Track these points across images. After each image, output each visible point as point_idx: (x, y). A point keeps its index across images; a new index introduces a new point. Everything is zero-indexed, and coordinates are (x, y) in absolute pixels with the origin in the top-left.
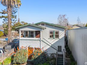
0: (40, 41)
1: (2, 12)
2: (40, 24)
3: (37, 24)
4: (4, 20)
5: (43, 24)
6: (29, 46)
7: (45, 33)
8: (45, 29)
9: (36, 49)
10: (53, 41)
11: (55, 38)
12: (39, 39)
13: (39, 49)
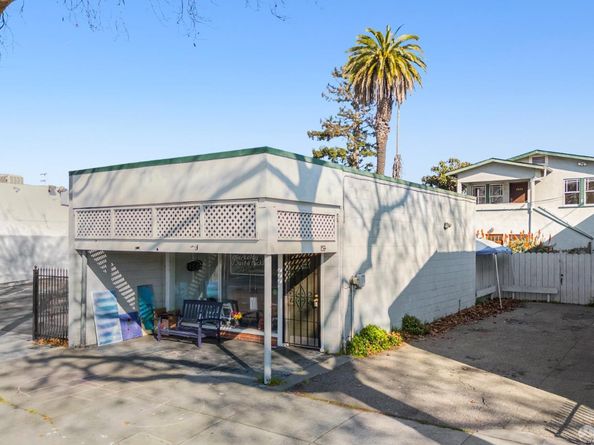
0: (530, 213)
1: (323, 130)
2: (528, 158)
6: (491, 230)
7: (549, 189)
8: (548, 172)
9: (513, 237)
11: (587, 202)
12: (526, 207)
13: (523, 236)
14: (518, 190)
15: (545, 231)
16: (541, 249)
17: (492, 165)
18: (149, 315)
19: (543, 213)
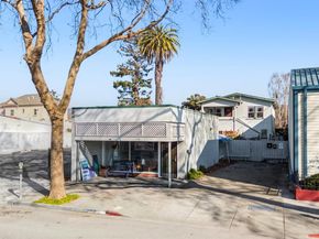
0: (234, 121)
2: (232, 96)
3: (228, 97)
4: (120, 92)
5: (237, 96)
7: (241, 111)
9: (227, 132)
10: (253, 123)
11: (257, 117)
12: (232, 119)
13: (231, 132)
14: (228, 111)
15: (241, 130)
16: (239, 138)
17: (217, 99)
18: (97, 168)
19: (239, 121)
